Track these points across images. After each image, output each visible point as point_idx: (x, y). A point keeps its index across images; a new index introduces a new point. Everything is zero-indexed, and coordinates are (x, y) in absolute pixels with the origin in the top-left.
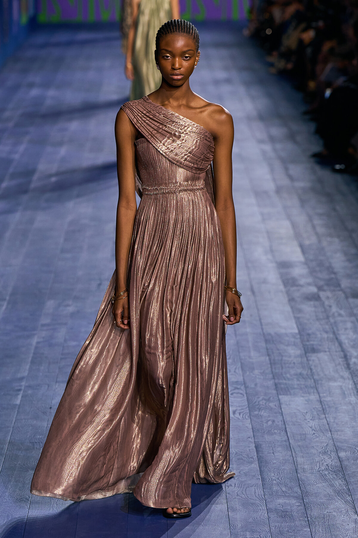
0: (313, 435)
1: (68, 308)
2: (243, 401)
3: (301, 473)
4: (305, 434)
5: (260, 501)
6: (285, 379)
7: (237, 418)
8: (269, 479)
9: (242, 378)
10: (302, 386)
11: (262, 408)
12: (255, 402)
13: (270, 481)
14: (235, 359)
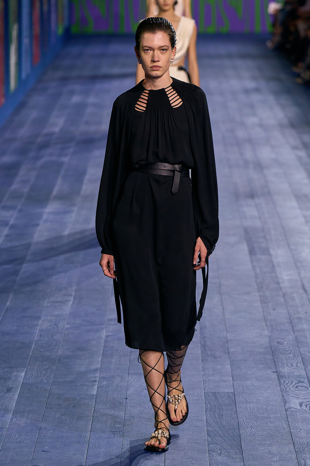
7: (304, 410)
9: (304, 372)
14: (296, 354)
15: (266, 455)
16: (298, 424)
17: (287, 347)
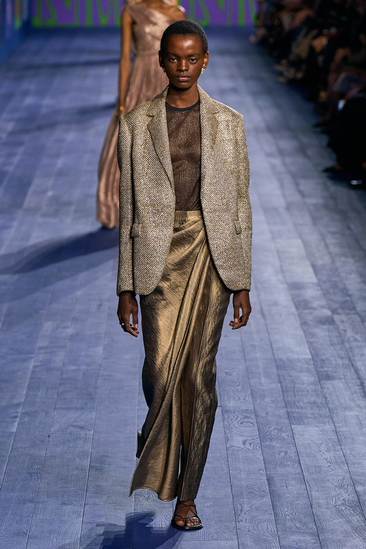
0: (329, 468)
1: (67, 330)
2: (253, 431)
3: (316, 508)
4: (320, 466)
5: (273, 538)
6: (298, 408)
7: (247, 448)
8: (282, 514)
9: (252, 406)
10: (316, 415)
11: (274, 439)
12: (267, 432)
13: (283, 516)
14: (245, 386)
15: (199, 500)
16: (238, 465)
17: (235, 378)
